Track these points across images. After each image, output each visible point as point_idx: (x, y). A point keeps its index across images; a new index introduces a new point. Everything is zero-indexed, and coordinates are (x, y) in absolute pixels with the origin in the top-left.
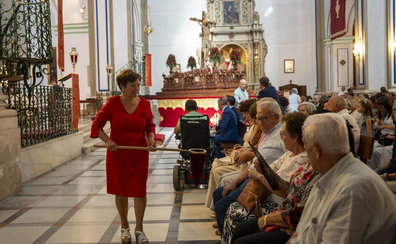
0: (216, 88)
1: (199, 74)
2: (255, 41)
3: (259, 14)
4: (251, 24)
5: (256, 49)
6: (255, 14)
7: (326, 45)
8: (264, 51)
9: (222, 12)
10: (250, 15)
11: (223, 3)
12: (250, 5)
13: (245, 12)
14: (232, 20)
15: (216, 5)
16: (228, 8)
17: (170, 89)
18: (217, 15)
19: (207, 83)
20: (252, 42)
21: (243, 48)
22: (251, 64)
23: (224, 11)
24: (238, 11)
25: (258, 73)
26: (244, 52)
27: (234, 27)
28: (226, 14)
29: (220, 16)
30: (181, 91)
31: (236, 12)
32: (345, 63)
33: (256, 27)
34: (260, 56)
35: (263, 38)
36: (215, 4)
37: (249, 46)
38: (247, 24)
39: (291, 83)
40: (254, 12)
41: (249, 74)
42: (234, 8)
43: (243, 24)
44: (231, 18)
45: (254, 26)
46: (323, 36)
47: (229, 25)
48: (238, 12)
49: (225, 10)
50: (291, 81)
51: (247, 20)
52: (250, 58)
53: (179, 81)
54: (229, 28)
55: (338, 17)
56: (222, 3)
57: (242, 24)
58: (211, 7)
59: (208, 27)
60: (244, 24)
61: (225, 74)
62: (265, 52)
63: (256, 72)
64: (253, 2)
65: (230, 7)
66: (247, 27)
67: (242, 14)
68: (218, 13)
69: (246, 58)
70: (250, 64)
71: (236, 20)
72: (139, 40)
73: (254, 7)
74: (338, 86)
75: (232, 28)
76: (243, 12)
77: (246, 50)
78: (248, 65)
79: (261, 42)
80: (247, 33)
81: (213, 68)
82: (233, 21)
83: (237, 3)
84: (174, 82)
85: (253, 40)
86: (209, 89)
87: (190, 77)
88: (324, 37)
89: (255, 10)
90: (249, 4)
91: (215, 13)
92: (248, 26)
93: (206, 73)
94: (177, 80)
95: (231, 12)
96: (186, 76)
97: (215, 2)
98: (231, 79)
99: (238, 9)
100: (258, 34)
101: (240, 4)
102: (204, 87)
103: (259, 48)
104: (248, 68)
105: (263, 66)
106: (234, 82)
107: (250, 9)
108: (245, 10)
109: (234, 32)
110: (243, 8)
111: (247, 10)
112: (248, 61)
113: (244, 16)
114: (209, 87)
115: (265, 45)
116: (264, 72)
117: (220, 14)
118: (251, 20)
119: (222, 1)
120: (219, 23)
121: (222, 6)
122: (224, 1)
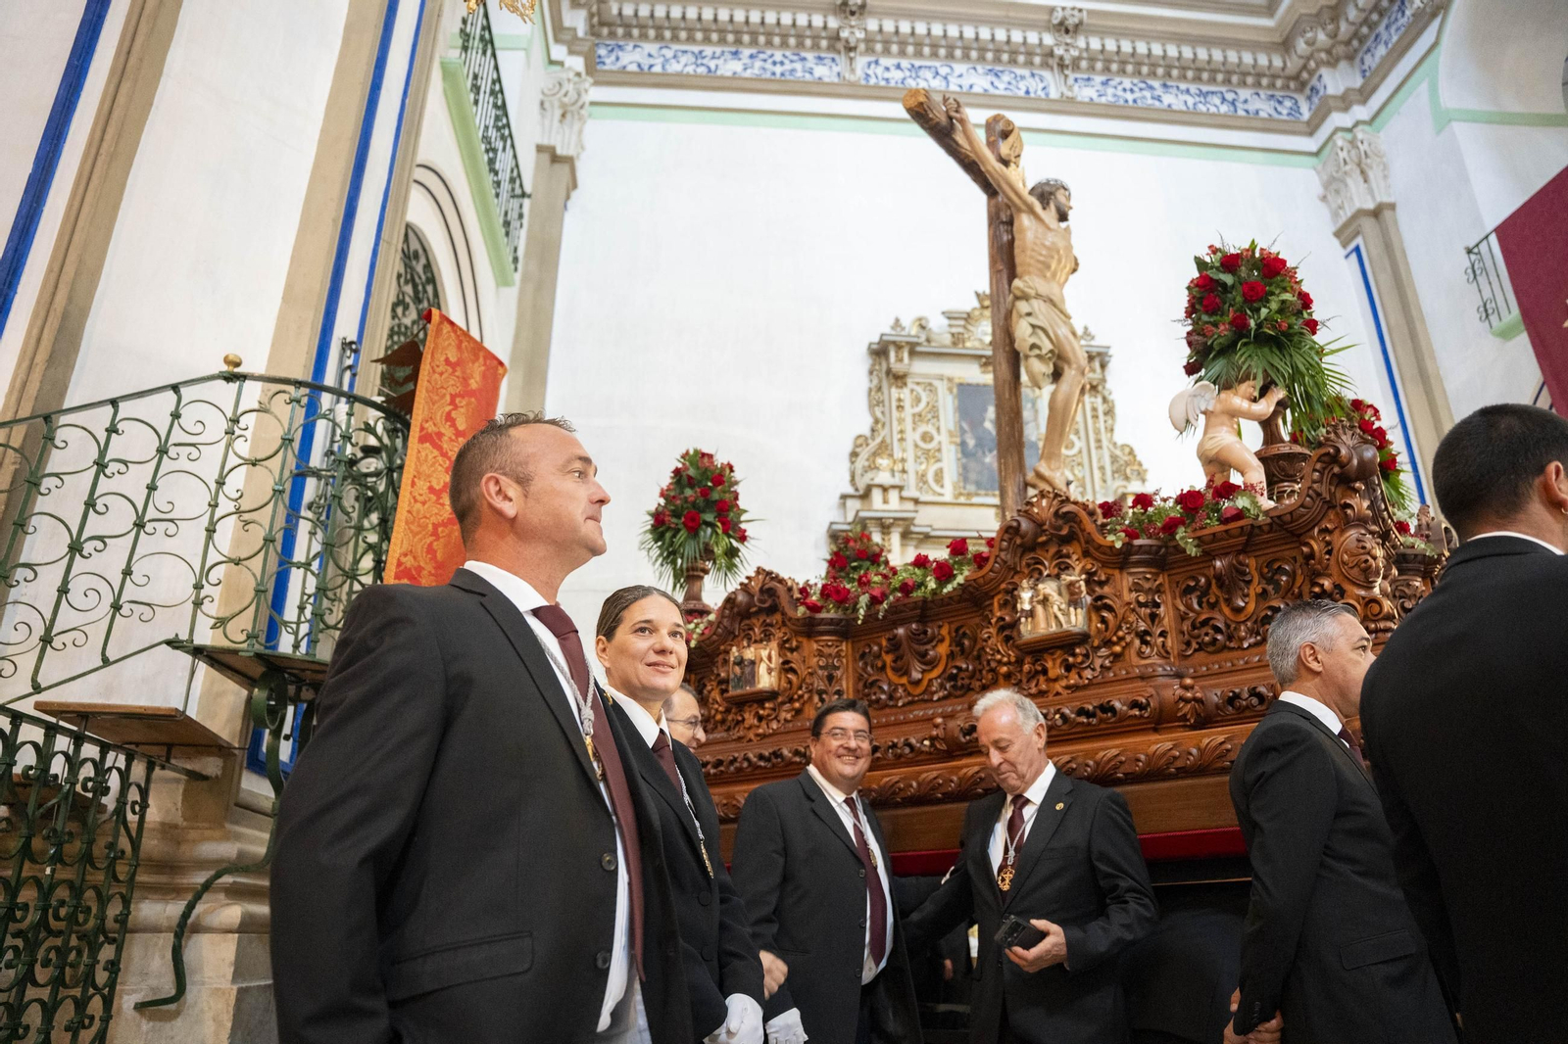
3: (1138, 456)
6: (1120, 452)
9: (951, 434)
10: (1099, 458)
11: (955, 391)
12: (1094, 409)
15: (918, 400)
16: (984, 420)
18: (922, 444)
23: (963, 432)
28: (971, 443)
29: (939, 450)
36: (912, 391)
40: (1115, 444)
47: (991, 500)
48: (1033, 439)
49: (965, 426)
54: (992, 511)
56: (950, 390)
58: (891, 404)
64: (1105, 400)
65: (991, 413)
68: (926, 437)
73: (1110, 422)
89: (1120, 437)
91: (913, 436)
97: (910, 383)
101: (1039, 401)
107: (1093, 431)
117: (940, 443)
118: (1105, 481)
119: (950, 380)
120: (937, 489)
121: (947, 404)
122: (957, 381)
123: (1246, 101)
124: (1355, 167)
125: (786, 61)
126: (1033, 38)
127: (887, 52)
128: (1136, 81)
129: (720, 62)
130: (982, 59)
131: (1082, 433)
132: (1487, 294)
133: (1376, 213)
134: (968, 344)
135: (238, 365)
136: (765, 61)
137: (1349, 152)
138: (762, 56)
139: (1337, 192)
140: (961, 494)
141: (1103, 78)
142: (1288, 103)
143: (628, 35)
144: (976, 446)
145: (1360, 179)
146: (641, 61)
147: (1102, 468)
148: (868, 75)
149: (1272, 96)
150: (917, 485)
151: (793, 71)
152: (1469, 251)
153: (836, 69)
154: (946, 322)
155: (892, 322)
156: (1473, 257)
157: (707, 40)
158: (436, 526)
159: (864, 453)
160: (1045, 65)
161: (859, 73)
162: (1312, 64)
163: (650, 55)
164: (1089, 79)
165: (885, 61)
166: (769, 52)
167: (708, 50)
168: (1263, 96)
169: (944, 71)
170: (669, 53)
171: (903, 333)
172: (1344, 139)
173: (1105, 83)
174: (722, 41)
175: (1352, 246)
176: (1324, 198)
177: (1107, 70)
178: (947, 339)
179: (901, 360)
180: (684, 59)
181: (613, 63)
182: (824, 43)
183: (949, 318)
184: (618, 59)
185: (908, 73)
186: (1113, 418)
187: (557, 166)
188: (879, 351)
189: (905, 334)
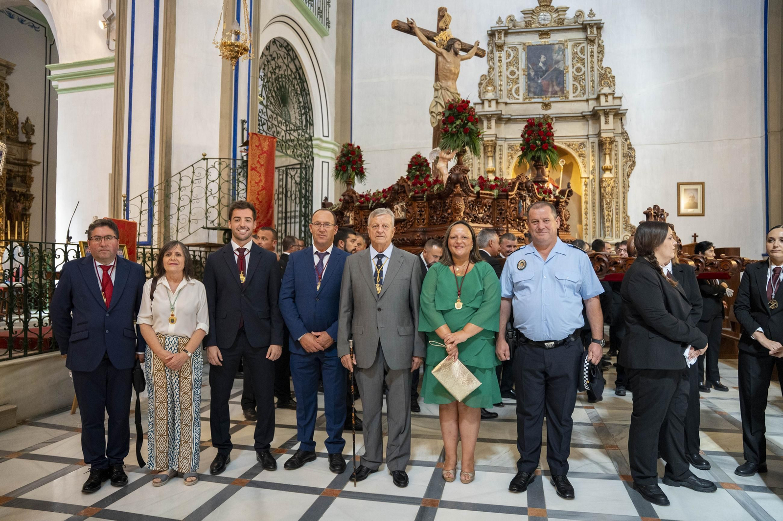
2: (604, 135)
3: (613, 73)
4: (595, 96)
5: (605, 154)
6: (603, 72)
8: (626, 163)
9: (524, 71)
10: (593, 76)
11: (526, 49)
12: (592, 52)
13: (578, 70)
14: (548, 88)
15: (509, 55)
16: (539, 62)
18: (510, 77)
19: (430, 223)
20: (596, 140)
21: (575, 155)
22: (593, 192)
23: (528, 68)
24: (561, 66)
25: (611, 214)
26: (577, 163)
27: (552, 104)
28: (532, 74)
29: (518, 79)
31: (556, 69)
34: (617, 173)
35: (624, 129)
36: (507, 51)
37: (588, 150)
38: (585, 98)
39: (695, 240)
40: (602, 68)
41: (588, 215)
42: (552, 59)
43: (574, 97)
44: (545, 82)
45: (603, 98)
47: (540, 100)
48: (562, 69)
49: (530, 66)
50: (695, 236)
51: (583, 88)
52: (591, 177)
53: (355, 219)
54: (540, 105)
56: (524, 49)
57: (571, 98)
58: (496, 59)
59: (452, 52)
60: (576, 96)
61: (496, 192)
62: (630, 163)
63: (606, 212)
64: (599, 45)
65: (543, 58)
66: (585, 104)
67: (573, 72)
68: (512, 73)
69: (581, 178)
70: (589, 193)
71: (557, 88)
72: (326, 134)
73: (600, 56)
75: (546, 106)
76: (574, 70)
77: (582, 158)
78: (586, 195)
79: (619, 140)
80: (583, 117)
82: (550, 90)
83: (560, 48)
85: (599, 134)
89: (604, 65)
90: (589, 50)
91: (506, 73)
92: (587, 100)
93: (428, 189)
95: (544, 68)
96: (374, 202)
97: (505, 48)
99: (561, 63)
100: (611, 118)
101: (566, 50)
102: (419, 236)
103: (613, 153)
104: (586, 202)
105: (624, 198)
107: (592, 62)
108: (579, 65)
109: (551, 116)
110: (575, 61)
111: (583, 64)
112: (586, 185)
113: (575, 79)
115: (630, 148)
116: (625, 212)
117: (518, 75)
118: (593, 87)
119: (524, 44)
120: (517, 97)
121: (522, 56)
122: (527, 44)
131: (586, 64)
134: (533, 26)
135: (206, 155)
140: (526, 98)
144: (535, 75)
147: (593, 81)
150: (508, 95)
154: (523, 15)
155: (496, 19)
158: (258, 192)
159: (484, 83)
171: (502, 25)
178: (523, 24)
179: (500, 38)
183: (524, 14)
186: (603, 55)
188: (492, 34)
189: (504, 25)
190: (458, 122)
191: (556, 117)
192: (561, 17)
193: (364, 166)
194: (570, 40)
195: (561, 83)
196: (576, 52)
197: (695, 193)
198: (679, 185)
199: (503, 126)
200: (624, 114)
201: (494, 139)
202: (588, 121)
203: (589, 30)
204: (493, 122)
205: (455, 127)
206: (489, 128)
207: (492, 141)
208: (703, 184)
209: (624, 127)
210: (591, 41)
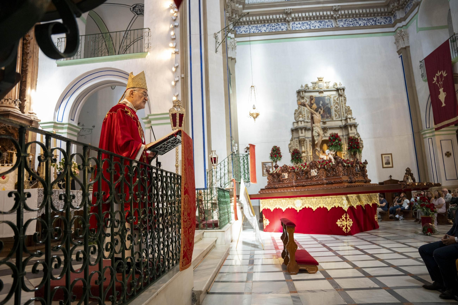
0: (341, 182)
1: (316, 165)
2: (351, 135)
3: (351, 109)
4: (344, 119)
6: (347, 108)
7: (426, 137)
10: (343, 110)
12: (342, 100)
13: (336, 107)
16: (320, 104)
17: (276, 186)
19: (327, 176)
20: (347, 137)
27: (327, 122)
30: (292, 188)
31: (327, 107)
32: (450, 154)
33: (350, 121)
38: (340, 119)
39: (391, 178)
42: (325, 103)
45: (348, 120)
46: (420, 128)
48: (330, 107)
50: (391, 176)
52: (345, 153)
53: (288, 176)
54: (321, 123)
55: (444, 105)
57: (334, 119)
59: (318, 113)
60: (337, 119)
61: (350, 165)
62: (361, 147)
64: (344, 97)
65: (321, 102)
66: (340, 122)
69: (341, 153)
71: (328, 115)
74: (446, 180)
75: (325, 123)
76: (335, 107)
79: (356, 137)
80: (340, 128)
81: (335, 158)
82: (325, 116)
83: (328, 98)
84: (282, 177)
85: (348, 135)
86: (332, 183)
87: (303, 171)
88: (422, 129)
89: (347, 105)
90: (340, 99)
92: (341, 120)
93: (326, 164)
94: (286, 175)
95: (322, 107)
96: (297, 169)
97: (305, 98)
98: (355, 170)
99: (329, 104)
100: (353, 128)
101: (331, 99)
102: (325, 181)
106: (359, 174)
107: (342, 104)
108: (336, 105)
109: (327, 127)
110: (335, 103)
111: (338, 105)
112: (344, 156)
113: (335, 111)
114: (332, 181)
115: (361, 140)
118: (344, 115)
123: (378, 20)
124: (401, 37)
125: (275, 26)
126: (329, 13)
127: (296, 20)
128: (352, 19)
129: (261, 28)
130: (317, 19)
131: (339, 105)
132: (423, 73)
133: (405, 48)
134: (316, 89)
136: (271, 26)
137: (400, 34)
138: (270, 25)
139: (398, 42)
141: (345, 19)
142: (389, 19)
143: (241, 24)
145: (402, 40)
146: (245, 30)
147: (343, 112)
148: (293, 27)
149: (385, 17)
150: (307, 118)
151: (277, 28)
152: (420, 62)
153: (286, 26)
154: (312, 84)
155: (301, 86)
156: (421, 63)
157: (258, 23)
159: (297, 113)
160: (332, 18)
161: (291, 27)
162: (394, 10)
163: (247, 28)
164: (342, 20)
165: (296, 23)
166: (271, 24)
167: (259, 25)
168: (383, 18)
169: (309, 23)
170: (250, 27)
172: (399, 31)
173: (345, 21)
174: (261, 23)
175: (400, 55)
176: (395, 43)
177: (346, 17)
178: (312, 88)
179: (303, 94)
180: (254, 28)
181: (239, 31)
182: (283, 20)
184: (240, 30)
185: (301, 25)
186: (346, 101)
187: (233, 60)
188: (299, 92)
189: (303, 88)
190: (337, 141)
191: (329, 128)
192: (328, 85)
193: (281, 155)
194: (332, 95)
195: (330, 113)
196: (335, 100)
197: (388, 158)
198: (382, 155)
199: (307, 132)
200: (357, 126)
201: (304, 138)
202: (342, 129)
203: (340, 91)
204: (303, 131)
205: (336, 143)
206: (302, 133)
207: (303, 139)
208: (391, 154)
209: (357, 131)
210: (341, 96)
